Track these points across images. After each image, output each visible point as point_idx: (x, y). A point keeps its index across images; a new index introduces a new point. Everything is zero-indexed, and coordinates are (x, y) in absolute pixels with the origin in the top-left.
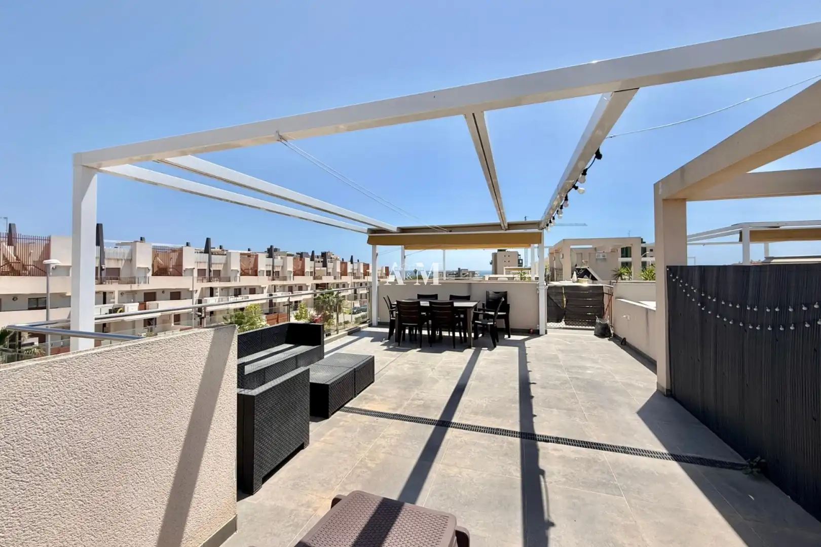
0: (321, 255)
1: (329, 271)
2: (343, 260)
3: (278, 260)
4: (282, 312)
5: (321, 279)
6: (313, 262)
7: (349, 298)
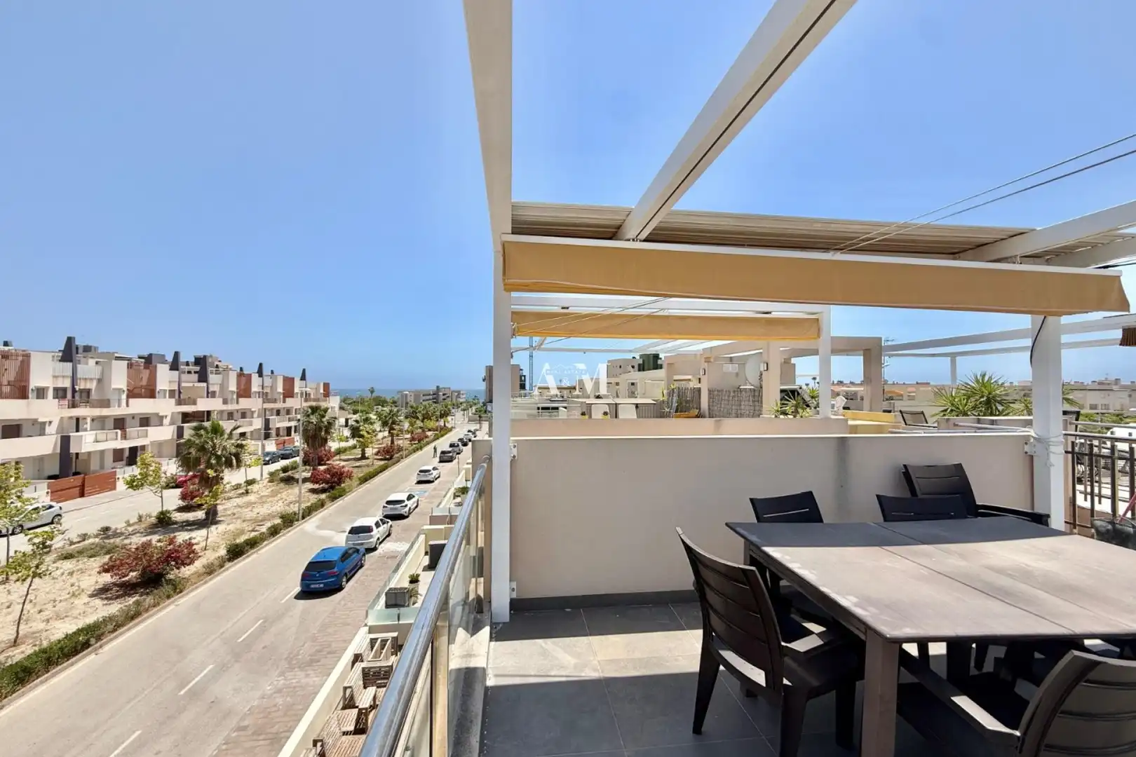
0: (193, 360)
1: (211, 389)
2: (241, 369)
3: (88, 369)
4: (94, 472)
5: (194, 403)
6: (176, 373)
7: (254, 435)
